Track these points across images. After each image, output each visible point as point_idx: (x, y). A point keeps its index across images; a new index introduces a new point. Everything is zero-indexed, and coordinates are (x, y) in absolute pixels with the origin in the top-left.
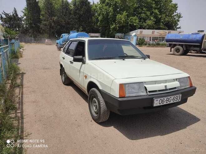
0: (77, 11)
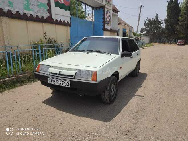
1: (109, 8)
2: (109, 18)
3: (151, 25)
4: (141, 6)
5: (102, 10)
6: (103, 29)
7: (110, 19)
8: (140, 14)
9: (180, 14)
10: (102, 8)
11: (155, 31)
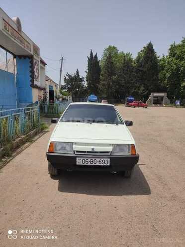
0: (141, 68)
1: (37, 58)
2: (38, 71)
3: (72, 82)
4: (62, 58)
5: (28, 60)
6: (31, 85)
7: (38, 73)
8: (61, 68)
9: (101, 73)
10: (29, 58)
11: (77, 90)
